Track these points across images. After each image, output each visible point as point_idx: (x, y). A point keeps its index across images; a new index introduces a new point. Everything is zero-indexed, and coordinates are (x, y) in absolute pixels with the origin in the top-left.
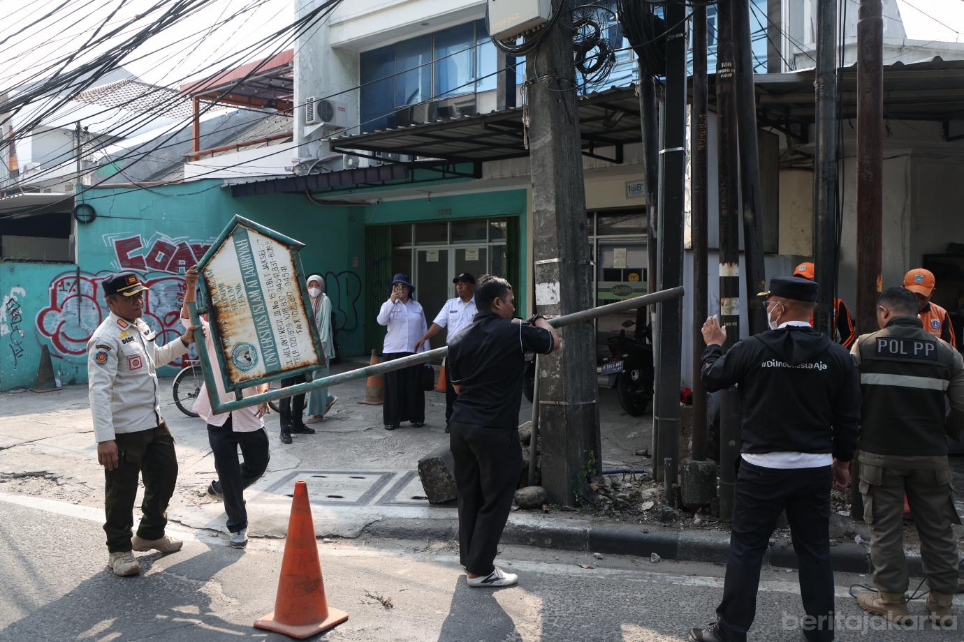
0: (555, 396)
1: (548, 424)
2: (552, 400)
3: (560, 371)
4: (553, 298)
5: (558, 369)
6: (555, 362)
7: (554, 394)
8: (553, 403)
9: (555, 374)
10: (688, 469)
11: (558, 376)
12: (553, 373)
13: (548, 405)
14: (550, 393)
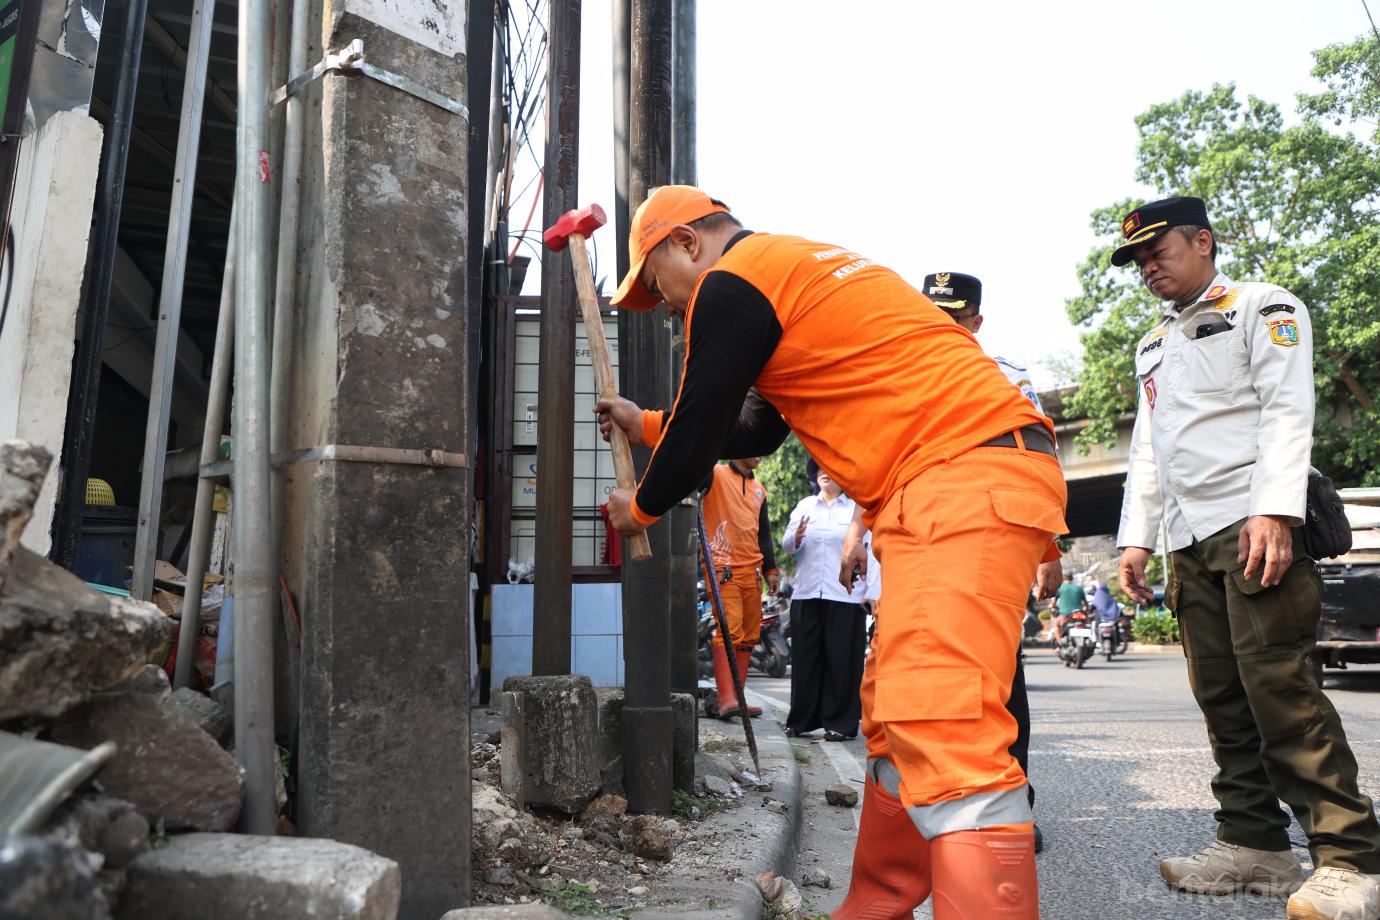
0: (420, 425)
1: (379, 557)
2: (402, 444)
3: (446, 322)
4: (431, 25)
5: (443, 314)
6: (427, 278)
7: (417, 415)
8: (413, 456)
9: (422, 333)
10: (575, 700)
11: (439, 342)
12: (418, 324)
13: (380, 464)
14: (397, 413)
